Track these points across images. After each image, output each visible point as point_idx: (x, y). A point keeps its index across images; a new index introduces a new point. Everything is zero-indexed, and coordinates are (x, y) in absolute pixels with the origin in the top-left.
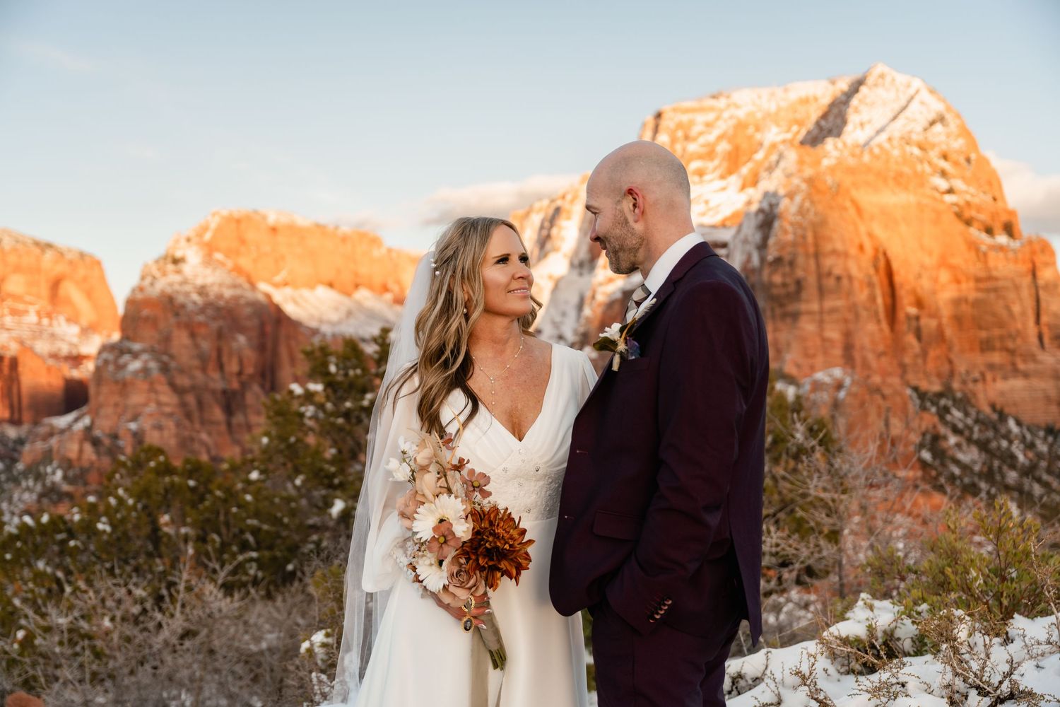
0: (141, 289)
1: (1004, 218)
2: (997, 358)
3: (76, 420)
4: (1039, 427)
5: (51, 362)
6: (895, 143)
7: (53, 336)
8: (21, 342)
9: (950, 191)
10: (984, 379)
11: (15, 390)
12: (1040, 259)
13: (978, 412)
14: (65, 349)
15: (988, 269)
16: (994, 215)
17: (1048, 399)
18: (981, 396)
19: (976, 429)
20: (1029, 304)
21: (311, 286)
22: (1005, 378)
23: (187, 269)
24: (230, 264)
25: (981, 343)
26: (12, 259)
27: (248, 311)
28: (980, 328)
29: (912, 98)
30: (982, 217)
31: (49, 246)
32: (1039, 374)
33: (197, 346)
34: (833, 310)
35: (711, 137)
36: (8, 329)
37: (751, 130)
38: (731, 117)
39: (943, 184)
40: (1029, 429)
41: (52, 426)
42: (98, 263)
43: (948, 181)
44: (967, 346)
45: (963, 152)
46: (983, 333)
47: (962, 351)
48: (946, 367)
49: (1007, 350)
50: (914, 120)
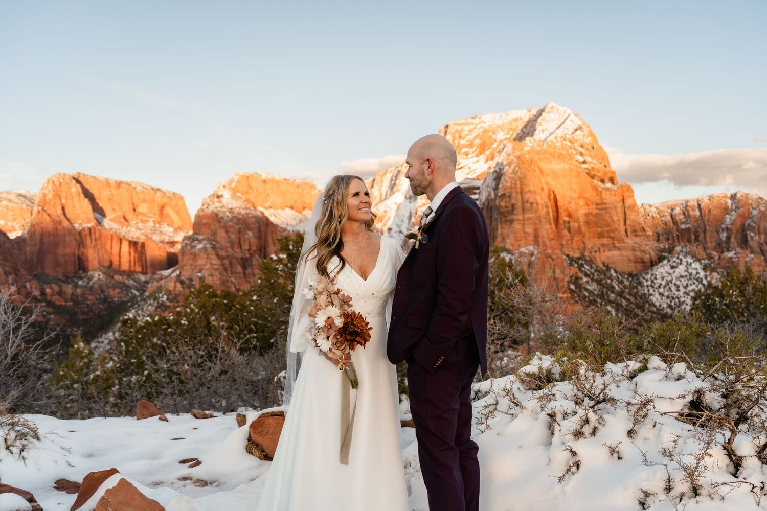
0: (202, 210)
1: (610, 175)
2: (606, 241)
3: (173, 272)
4: (625, 274)
5: (160, 245)
6: (558, 139)
7: (161, 232)
8: (147, 236)
9: (584, 162)
10: (600, 252)
11: (144, 258)
12: (626, 194)
13: (597, 266)
14: (167, 239)
15: (602, 199)
16: (605, 173)
17: (630, 260)
18: (598, 259)
19: (596, 274)
20: (621, 215)
21: (283, 209)
22: (609, 250)
23: (224, 200)
24: (244, 198)
25: (598, 234)
26: (141, 196)
27: (253, 220)
28: (598, 227)
29: (566, 118)
30: (599, 174)
31: (159, 190)
32: (626, 249)
33: (229, 237)
34: (529, 219)
35: (471, 137)
36: (140, 230)
37: (491, 133)
38: (481, 128)
39: (581, 159)
40: (620, 274)
41: (162, 275)
42: (182, 198)
43: (583, 157)
44: (592, 235)
45: (590, 144)
46: (600, 229)
47: (590, 238)
48: (582, 246)
49: (611, 237)
50: (568, 129)
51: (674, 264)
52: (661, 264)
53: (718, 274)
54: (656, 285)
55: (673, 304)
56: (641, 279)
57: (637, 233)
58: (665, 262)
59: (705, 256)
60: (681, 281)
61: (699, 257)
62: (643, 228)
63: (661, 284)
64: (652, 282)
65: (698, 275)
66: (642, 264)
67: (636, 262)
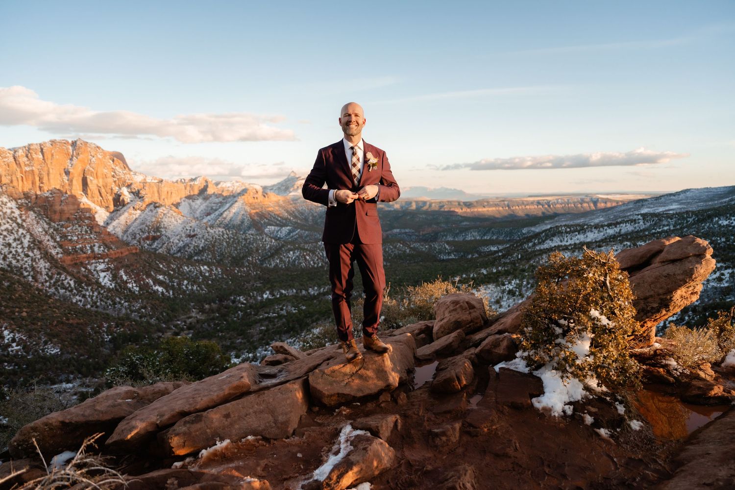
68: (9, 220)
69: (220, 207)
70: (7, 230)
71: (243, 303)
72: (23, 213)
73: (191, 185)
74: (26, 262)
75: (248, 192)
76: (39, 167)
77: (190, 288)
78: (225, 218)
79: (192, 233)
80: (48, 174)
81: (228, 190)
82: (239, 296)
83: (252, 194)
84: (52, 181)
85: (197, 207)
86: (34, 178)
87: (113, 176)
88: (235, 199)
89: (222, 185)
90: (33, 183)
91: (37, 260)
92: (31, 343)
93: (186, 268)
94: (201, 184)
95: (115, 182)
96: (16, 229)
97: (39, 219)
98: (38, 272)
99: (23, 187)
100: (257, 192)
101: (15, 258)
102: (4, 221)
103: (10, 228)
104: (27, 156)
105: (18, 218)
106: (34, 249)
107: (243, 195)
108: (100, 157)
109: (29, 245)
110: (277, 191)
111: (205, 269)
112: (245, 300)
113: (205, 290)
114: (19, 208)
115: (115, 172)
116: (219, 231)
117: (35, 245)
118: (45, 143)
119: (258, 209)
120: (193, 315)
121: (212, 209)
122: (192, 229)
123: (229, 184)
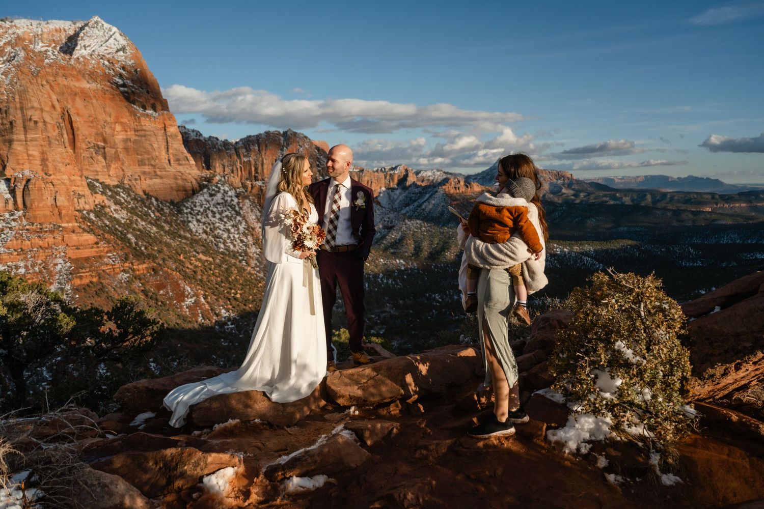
1: (152, 101)
2: (147, 169)
4: (167, 201)
9: (123, 86)
10: (140, 180)
12: (168, 123)
15: (141, 125)
16: (147, 100)
17: (172, 188)
18: (137, 187)
19: (131, 202)
20: (163, 144)
22: (151, 179)
28: (138, 154)
29: (111, 36)
30: (141, 100)
32: (168, 177)
34: (33, 140)
39: (120, 82)
40: (161, 203)
43: (123, 80)
44: (132, 163)
45: (133, 67)
46: (140, 157)
47: (130, 165)
48: (122, 173)
49: (152, 165)
50: (111, 48)
51: (213, 192)
52: (201, 192)
53: (250, 200)
54: (196, 212)
55: (208, 230)
56: (182, 208)
57: (180, 162)
58: (205, 190)
59: (241, 185)
60: (217, 208)
61: (235, 185)
62: (186, 157)
63: (199, 211)
64: (192, 209)
65: (232, 202)
66: (184, 192)
67: (178, 190)
68: (229, 208)
69: (419, 198)
70: (227, 216)
71: (438, 302)
72: (240, 201)
73: (391, 174)
74: (241, 247)
75: (450, 181)
76: (255, 158)
77: (385, 281)
78: (424, 210)
79: (390, 225)
80: (262, 164)
81: (428, 180)
82: (435, 293)
83: (453, 183)
84: (265, 171)
85: (396, 197)
86: (251, 169)
87: (318, 166)
88: (436, 189)
89: (423, 174)
90: (250, 173)
91: (250, 246)
92: (243, 323)
93: (382, 260)
94: (401, 173)
95: (319, 171)
96: (234, 216)
97: (253, 207)
98: (250, 256)
99: (241, 176)
100: (459, 182)
101: (232, 243)
102: (225, 208)
103: (230, 215)
104: (246, 148)
105: (237, 206)
106: (248, 235)
107: (444, 185)
108: (307, 146)
109: (244, 232)
110: (481, 181)
111: (400, 263)
112: (440, 298)
113: (400, 285)
114: (238, 196)
115: (320, 162)
116: (417, 223)
117: (250, 231)
118: (260, 134)
119: (459, 200)
120: (387, 309)
121: (411, 199)
122: (390, 220)
123: (429, 173)
